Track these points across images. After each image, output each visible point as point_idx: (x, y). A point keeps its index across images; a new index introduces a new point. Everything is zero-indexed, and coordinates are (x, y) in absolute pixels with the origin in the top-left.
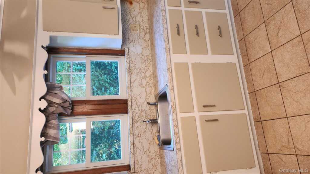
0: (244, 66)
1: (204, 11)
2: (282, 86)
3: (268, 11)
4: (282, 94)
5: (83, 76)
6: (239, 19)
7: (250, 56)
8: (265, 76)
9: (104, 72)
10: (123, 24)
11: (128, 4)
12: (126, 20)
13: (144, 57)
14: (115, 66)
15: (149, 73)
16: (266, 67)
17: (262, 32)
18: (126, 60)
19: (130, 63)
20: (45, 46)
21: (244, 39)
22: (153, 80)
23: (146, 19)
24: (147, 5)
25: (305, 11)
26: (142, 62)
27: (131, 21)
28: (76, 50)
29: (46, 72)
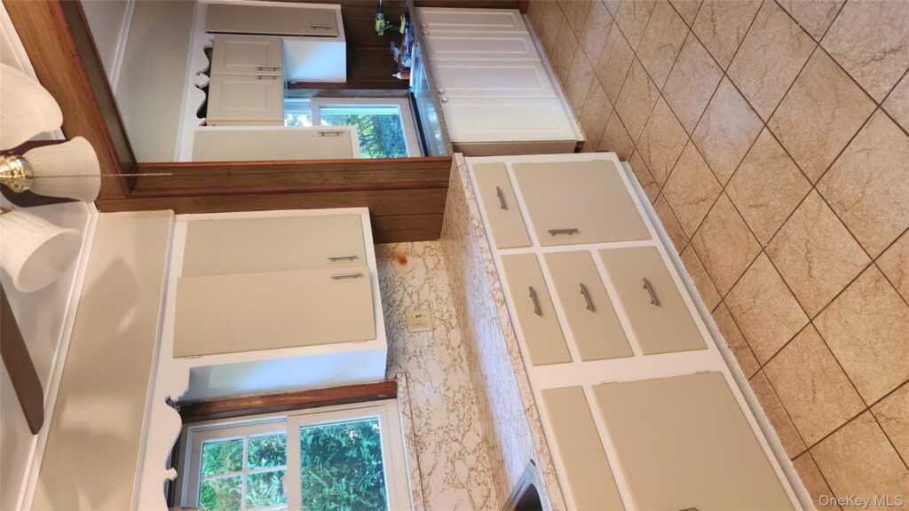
0: (750, 379)
1: (594, 249)
2: (881, 415)
3: (763, 221)
4: (892, 440)
5: (276, 493)
6: (694, 255)
7: (757, 346)
8: (820, 396)
9: (336, 470)
10: (387, 314)
11: (396, 263)
12: (394, 301)
13: (452, 394)
14: (369, 447)
15: (472, 440)
16: (811, 367)
17: (764, 274)
18: (401, 410)
19: (414, 416)
20: (175, 398)
21: (722, 304)
22: (487, 459)
23: (445, 292)
24: (445, 259)
25: (858, 202)
26: (447, 409)
27: (407, 302)
28: (259, 402)
29: (172, 474)
